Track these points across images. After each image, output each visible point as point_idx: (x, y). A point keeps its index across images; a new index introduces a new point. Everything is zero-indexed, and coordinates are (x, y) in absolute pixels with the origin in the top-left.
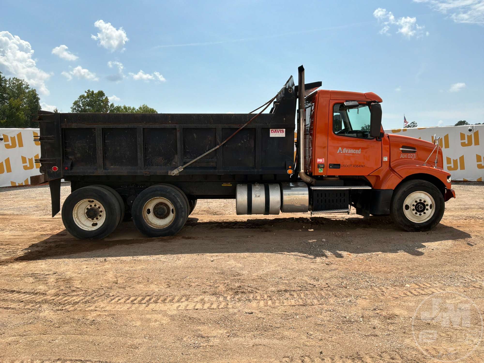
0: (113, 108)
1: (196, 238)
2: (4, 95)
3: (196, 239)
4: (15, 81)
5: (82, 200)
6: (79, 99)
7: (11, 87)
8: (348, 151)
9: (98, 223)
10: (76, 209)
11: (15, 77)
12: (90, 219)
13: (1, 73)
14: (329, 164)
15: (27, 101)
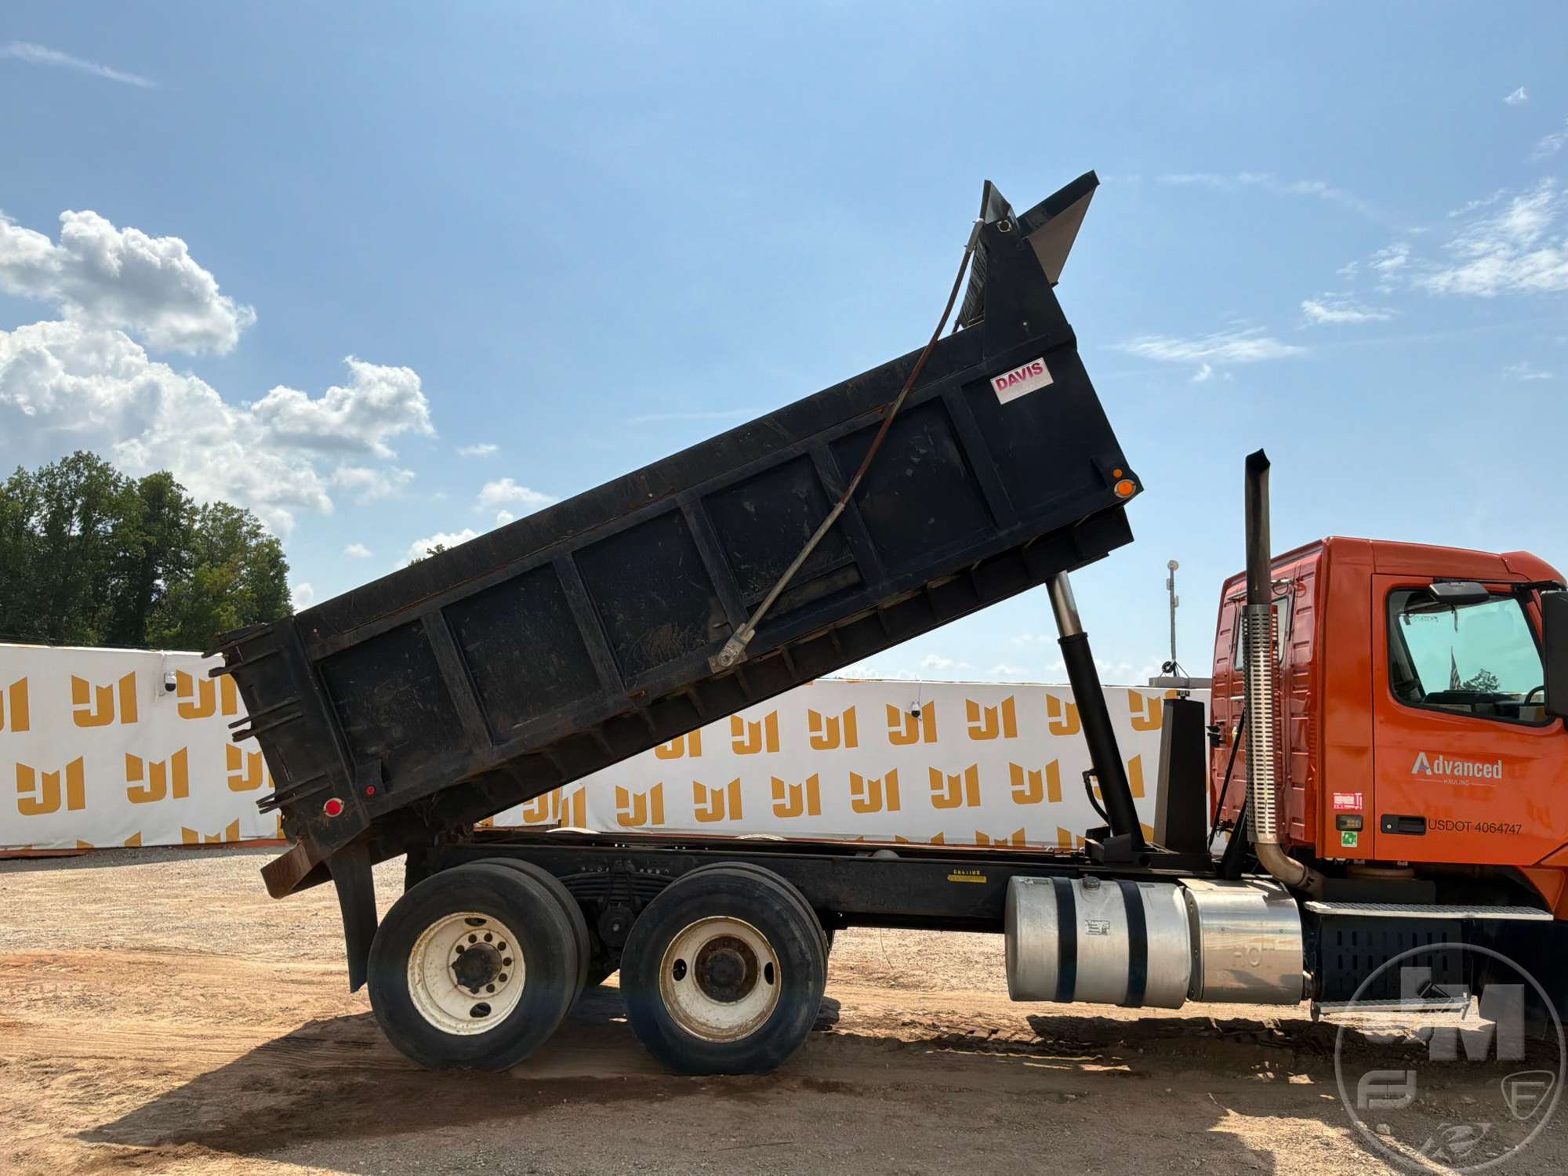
1: (859, 1090)
2: (184, 554)
3: (861, 1094)
4: (219, 514)
5: (448, 917)
7: (207, 531)
8: (1454, 768)
9: (491, 1005)
10: (422, 948)
11: (223, 502)
12: (466, 990)
13: (184, 489)
14: (1383, 817)
15: (250, 573)
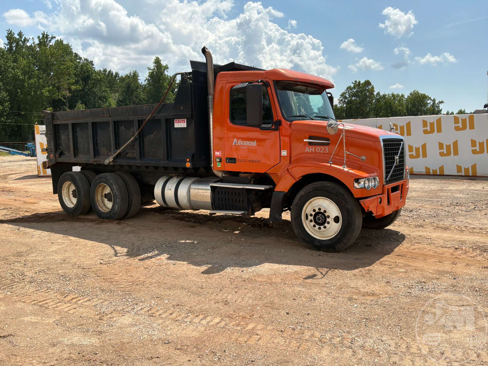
0: (379, 96)
5: (66, 182)
6: (346, 90)
8: (243, 143)
10: (65, 189)
14: (226, 158)
